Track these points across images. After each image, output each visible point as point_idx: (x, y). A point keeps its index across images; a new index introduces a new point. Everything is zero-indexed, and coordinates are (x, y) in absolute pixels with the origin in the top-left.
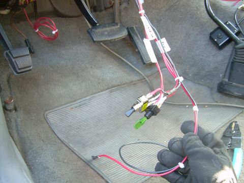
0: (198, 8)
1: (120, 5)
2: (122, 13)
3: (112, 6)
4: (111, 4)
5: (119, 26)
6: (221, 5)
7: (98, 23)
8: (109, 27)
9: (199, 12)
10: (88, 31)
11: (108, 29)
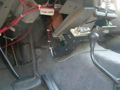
0: (86, 59)
1: (37, 60)
2: (38, 65)
3: (31, 61)
4: (30, 60)
5: (35, 78)
6: (100, 56)
7: (19, 77)
8: (27, 80)
9: (87, 62)
10: (11, 85)
11: (27, 81)
